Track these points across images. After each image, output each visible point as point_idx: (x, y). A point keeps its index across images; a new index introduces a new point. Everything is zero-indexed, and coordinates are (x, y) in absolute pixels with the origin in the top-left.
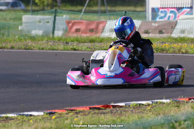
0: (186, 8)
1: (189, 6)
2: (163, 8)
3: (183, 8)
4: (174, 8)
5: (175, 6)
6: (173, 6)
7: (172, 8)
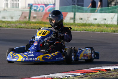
0: (51, 4)
1: (53, 3)
2: (35, 4)
3: (49, 4)
4: (43, 4)
5: (44, 3)
6: (42, 3)
7: (41, 4)
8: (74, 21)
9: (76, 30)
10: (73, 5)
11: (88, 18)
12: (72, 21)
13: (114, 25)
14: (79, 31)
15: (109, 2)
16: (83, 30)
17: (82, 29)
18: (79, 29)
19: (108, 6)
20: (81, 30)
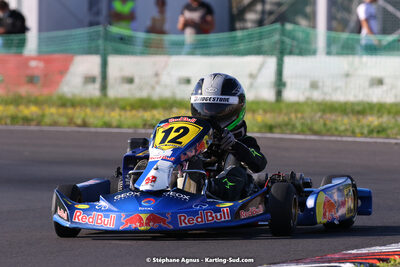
8: (104, 87)
9: (115, 123)
10: (91, 24)
11: (157, 75)
12: (94, 91)
13: (265, 102)
14: (129, 127)
15: (235, 11)
16: (145, 126)
17: (139, 122)
18: (129, 122)
19: (232, 29)
20: (136, 127)
